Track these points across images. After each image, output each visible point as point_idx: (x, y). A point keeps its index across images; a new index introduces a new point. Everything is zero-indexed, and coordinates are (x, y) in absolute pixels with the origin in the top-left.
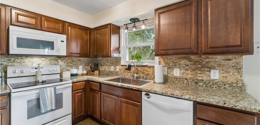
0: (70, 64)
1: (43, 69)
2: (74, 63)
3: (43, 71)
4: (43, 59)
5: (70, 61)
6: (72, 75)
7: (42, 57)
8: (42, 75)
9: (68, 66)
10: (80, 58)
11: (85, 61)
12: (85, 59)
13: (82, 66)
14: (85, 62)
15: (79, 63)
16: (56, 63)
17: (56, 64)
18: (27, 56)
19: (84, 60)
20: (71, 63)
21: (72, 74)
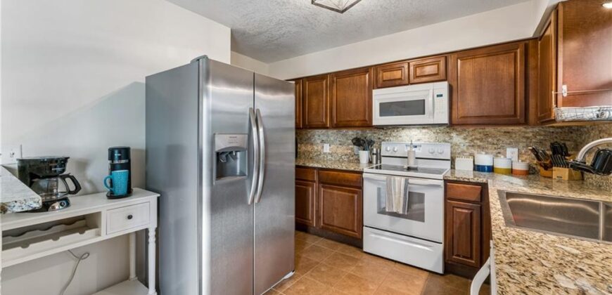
0: (478, 142)
1: (421, 148)
2: (490, 140)
3: (419, 152)
4: (424, 131)
5: (478, 136)
6: (478, 168)
7: (424, 128)
8: (417, 158)
9: (473, 146)
10: (510, 128)
11: (530, 135)
12: (529, 131)
13: (516, 150)
14: (528, 138)
15: (505, 139)
16: (447, 139)
17: (446, 142)
18: (404, 127)
19: (526, 133)
20: (481, 140)
21: (478, 166)
